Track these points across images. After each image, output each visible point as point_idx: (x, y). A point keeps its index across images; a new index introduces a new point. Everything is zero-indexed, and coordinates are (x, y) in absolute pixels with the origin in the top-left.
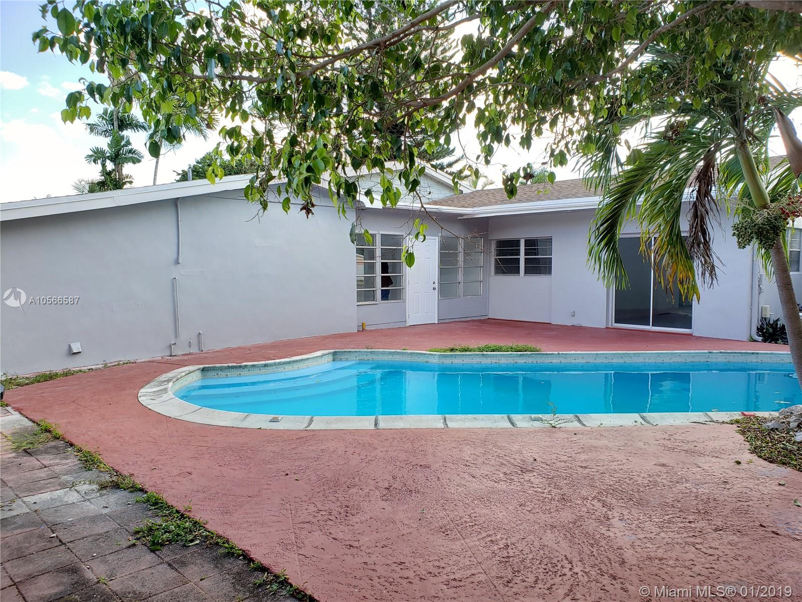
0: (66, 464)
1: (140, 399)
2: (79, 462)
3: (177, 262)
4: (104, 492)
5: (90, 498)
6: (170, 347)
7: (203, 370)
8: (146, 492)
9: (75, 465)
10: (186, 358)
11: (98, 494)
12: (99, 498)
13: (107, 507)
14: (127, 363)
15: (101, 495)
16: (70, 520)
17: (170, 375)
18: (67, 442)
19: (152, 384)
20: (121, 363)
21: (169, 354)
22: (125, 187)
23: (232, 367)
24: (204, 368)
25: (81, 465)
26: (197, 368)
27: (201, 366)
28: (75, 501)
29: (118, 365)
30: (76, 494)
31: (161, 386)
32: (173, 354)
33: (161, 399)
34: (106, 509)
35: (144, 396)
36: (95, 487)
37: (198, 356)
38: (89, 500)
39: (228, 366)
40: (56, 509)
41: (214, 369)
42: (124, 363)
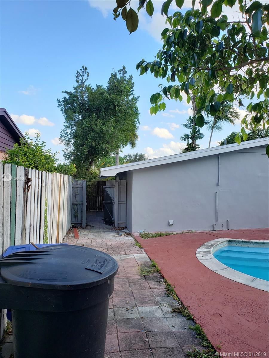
0: (159, 289)
1: (197, 255)
2: (165, 289)
3: (218, 185)
4: (174, 315)
5: (167, 316)
6: (213, 226)
7: (229, 241)
8: (195, 323)
9: (163, 291)
10: (220, 232)
11: (171, 315)
12: (171, 318)
13: (174, 327)
14: (192, 232)
15: (173, 317)
16: (156, 330)
17: (212, 242)
18: (162, 275)
19: (203, 247)
20: (190, 231)
21: (212, 230)
22: (196, 150)
23: (245, 242)
24: (229, 240)
25: (166, 292)
26: (226, 240)
27: (228, 239)
28: (160, 317)
29: (189, 232)
30: (161, 312)
31: (207, 248)
32: (214, 230)
33: (207, 257)
34: (173, 328)
35: (199, 253)
36: (170, 309)
37: (226, 232)
38: (166, 318)
39: (242, 241)
40: (151, 319)
41: (235, 241)
42: (191, 232)
